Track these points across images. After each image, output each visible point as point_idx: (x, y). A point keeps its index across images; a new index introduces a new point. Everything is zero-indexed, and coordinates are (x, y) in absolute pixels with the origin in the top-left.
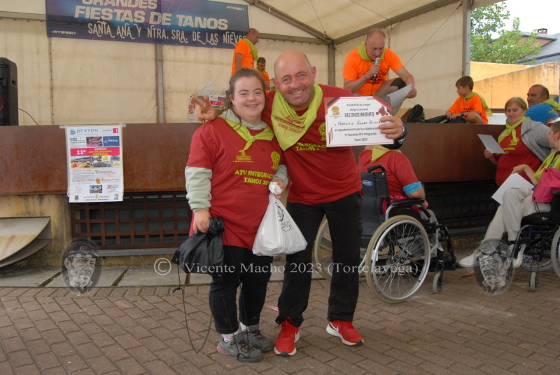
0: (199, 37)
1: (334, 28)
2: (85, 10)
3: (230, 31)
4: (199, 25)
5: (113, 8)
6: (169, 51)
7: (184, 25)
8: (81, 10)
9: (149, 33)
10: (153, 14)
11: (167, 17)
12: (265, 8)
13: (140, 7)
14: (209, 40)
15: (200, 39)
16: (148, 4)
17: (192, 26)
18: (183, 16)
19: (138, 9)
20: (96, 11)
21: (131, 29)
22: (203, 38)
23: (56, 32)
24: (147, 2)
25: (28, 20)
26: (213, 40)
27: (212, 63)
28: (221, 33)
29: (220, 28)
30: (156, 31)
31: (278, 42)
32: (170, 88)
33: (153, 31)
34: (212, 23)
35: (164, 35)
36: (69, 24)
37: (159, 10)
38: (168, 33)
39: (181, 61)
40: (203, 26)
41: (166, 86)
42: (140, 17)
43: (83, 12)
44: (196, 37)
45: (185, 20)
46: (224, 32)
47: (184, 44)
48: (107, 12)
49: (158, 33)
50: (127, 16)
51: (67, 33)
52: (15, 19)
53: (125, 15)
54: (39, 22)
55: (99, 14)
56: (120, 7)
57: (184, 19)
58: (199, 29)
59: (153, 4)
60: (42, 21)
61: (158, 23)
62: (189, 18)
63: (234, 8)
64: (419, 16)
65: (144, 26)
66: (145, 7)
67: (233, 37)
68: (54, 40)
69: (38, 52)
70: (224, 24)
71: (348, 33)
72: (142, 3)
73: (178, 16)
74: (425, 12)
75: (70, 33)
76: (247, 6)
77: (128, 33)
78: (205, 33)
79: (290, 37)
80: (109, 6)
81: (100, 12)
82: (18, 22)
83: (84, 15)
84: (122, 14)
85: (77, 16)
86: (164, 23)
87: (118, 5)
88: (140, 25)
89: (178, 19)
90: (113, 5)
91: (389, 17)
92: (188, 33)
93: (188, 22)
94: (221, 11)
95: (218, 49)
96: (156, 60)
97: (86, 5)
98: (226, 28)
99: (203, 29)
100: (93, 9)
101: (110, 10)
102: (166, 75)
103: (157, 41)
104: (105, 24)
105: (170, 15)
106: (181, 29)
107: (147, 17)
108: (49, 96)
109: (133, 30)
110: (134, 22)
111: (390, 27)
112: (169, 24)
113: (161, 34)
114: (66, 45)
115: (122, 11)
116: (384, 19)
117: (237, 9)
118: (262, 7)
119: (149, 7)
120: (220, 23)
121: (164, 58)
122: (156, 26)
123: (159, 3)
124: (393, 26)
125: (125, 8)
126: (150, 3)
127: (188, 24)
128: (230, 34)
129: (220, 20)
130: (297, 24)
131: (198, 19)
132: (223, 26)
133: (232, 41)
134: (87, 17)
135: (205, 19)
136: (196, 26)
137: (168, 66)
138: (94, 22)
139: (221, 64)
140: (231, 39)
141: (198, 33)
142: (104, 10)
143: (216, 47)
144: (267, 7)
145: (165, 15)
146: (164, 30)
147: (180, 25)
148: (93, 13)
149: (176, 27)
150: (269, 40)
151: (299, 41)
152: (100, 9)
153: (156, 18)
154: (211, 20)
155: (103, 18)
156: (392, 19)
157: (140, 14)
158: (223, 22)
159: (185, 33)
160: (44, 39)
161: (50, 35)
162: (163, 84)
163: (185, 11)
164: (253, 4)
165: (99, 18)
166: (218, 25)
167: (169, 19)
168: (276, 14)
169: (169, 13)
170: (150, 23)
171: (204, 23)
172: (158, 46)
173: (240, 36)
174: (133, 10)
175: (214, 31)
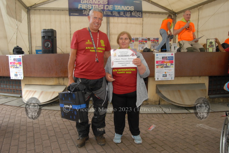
0: (123, 13)
1: (176, 8)
2: (82, 6)
3: (135, 11)
4: (123, 9)
5: (92, 4)
6: (112, 19)
7: (118, 9)
8: (80, 6)
9: (105, 13)
10: (106, 6)
11: (111, 7)
12: (149, 1)
14: (127, 14)
16: (104, 2)
17: (120, 10)
18: (117, 6)
19: (100, 4)
20: (86, 6)
22: (124, 14)
23: (72, 14)
24: (104, 1)
25: (63, 10)
26: (128, 14)
27: (128, 23)
28: (131, 12)
29: (131, 10)
31: (153, 14)
32: (112, 33)
34: (128, 8)
35: (110, 14)
36: (76, 11)
37: (108, 4)
38: (112, 12)
39: (116, 23)
40: (124, 9)
41: (110, 32)
43: (81, 6)
44: (122, 14)
45: (118, 7)
46: (132, 11)
47: (117, 17)
48: (89, 6)
49: (108, 13)
51: (76, 14)
52: (58, 10)
53: (96, 7)
54: (66, 11)
55: (87, 7)
56: (94, 4)
57: (117, 7)
58: (123, 11)
59: (106, 2)
60: (67, 10)
61: (108, 9)
62: (119, 6)
64: (212, 2)
66: (103, 3)
67: (136, 13)
68: (71, 17)
69: (66, 22)
70: (132, 8)
72: (102, 2)
73: (115, 6)
74: (215, 1)
75: (77, 14)
76: (142, 1)
78: (125, 12)
79: (158, 12)
80: (90, 4)
81: (87, 6)
82: (59, 11)
83: (82, 7)
84: (95, 6)
85: (79, 8)
86: (110, 9)
87: (93, 3)
89: (115, 7)
90: (92, 3)
92: (119, 12)
93: (119, 8)
95: (130, 18)
96: (107, 23)
97: (82, 4)
98: (133, 10)
99: (125, 11)
100: (85, 5)
101: (91, 5)
102: (110, 28)
103: (108, 16)
104: (89, 10)
105: (112, 6)
106: (116, 11)
107: (104, 7)
108: (70, 37)
111: (199, 7)
112: (112, 9)
114: (76, 19)
115: (95, 5)
116: (197, 4)
117: (138, 2)
118: (147, 1)
119: (105, 3)
120: (131, 8)
121: (110, 22)
122: (107, 10)
123: (108, 2)
124: (201, 6)
125: (96, 4)
126: (105, 2)
127: (119, 9)
128: (135, 12)
129: (131, 7)
130: (161, 7)
131: (123, 7)
132: (132, 9)
133: (136, 15)
134: (82, 8)
135: (125, 7)
136: (122, 10)
137: (111, 25)
138: (85, 10)
139: (131, 23)
140: (135, 14)
141: (123, 12)
142: (89, 5)
143: (129, 17)
145: (110, 6)
146: (110, 12)
147: (116, 9)
148: (85, 6)
149: (114, 10)
150: (150, 14)
151: (162, 14)
152: (87, 5)
153: (107, 7)
154: (127, 7)
155: (88, 8)
156: (200, 4)
157: (101, 6)
158: (132, 7)
160: (68, 17)
161: (70, 15)
162: (109, 32)
163: (118, 4)
165: (86, 8)
167: (112, 7)
168: (153, 3)
169: (112, 5)
170: (105, 9)
171: (125, 8)
172: (108, 18)
173: (139, 13)
174: (99, 5)
175: (128, 11)
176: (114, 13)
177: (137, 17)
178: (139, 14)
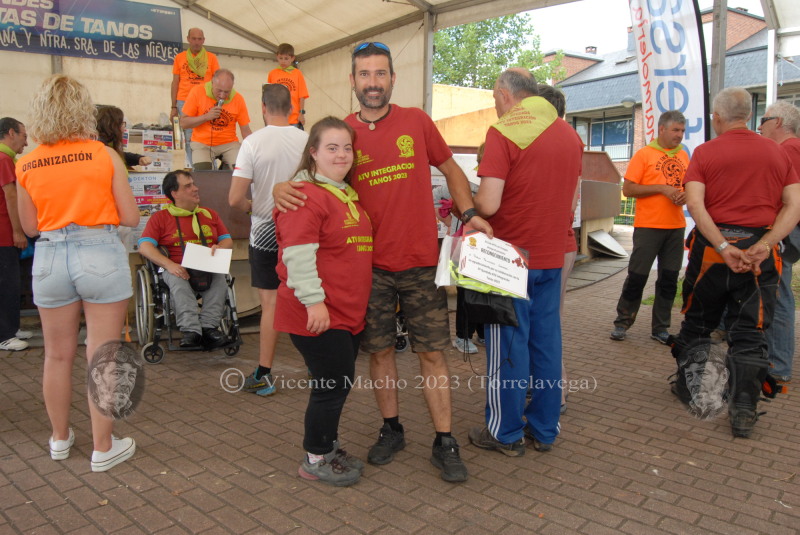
0: (112, 47)
3: (156, 42)
4: (112, 32)
6: (71, 64)
7: (92, 32)
9: (43, 41)
10: (47, 16)
11: (68, 20)
12: (204, 12)
13: (29, 5)
14: (127, 51)
15: (114, 50)
16: (40, 3)
17: (103, 33)
18: (92, 20)
19: (26, 7)
21: (17, 34)
22: (118, 50)
26: (133, 51)
27: (132, 82)
28: (143, 43)
29: (142, 37)
30: (52, 38)
33: (48, 38)
35: (64, 44)
37: (56, 10)
38: (70, 41)
39: (89, 78)
40: (118, 34)
42: (29, 19)
44: (109, 48)
45: (94, 25)
46: (147, 42)
47: (92, 56)
49: (55, 41)
50: (11, 17)
53: (7, 16)
57: (91, 24)
58: (112, 38)
59: (48, 3)
61: (54, 27)
62: (99, 22)
63: (162, 12)
64: (383, 34)
65: (36, 31)
66: (37, 6)
70: (147, 32)
71: (309, 49)
73: (83, 19)
74: (389, 30)
76: (179, 10)
77: (12, 40)
78: (121, 43)
79: (237, 51)
84: (3, 14)
86: (63, 28)
88: (30, 29)
89: (83, 23)
91: (352, 33)
92: (98, 42)
93: (98, 27)
94: (144, 14)
95: (140, 64)
98: (150, 37)
99: (119, 38)
103: (55, 51)
105: (72, 18)
106: (88, 36)
107: (40, 19)
109: (20, 35)
110: (21, 26)
112: (71, 30)
113: (60, 43)
115: (3, 10)
116: (346, 36)
117: (166, 12)
118: (199, 11)
119: (42, 6)
120: (143, 31)
122: (53, 31)
123: (56, 2)
125: (8, 6)
127: (98, 31)
128: (155, 45)
129: (142, 27)
130: (245, 34)
131: (111, 24)
132: (145, 35)
133: (159, 54)
135: (121, 25)
136: (109, 33)
139: (145, 83)
140: (158, 52)
141: (112, 42)
143: (138, 61)
144: (206, 11)
145: (64, 17)
146: (63, 38)
147: (86, 31)
149: (81, 34)
151: (249, 57)
153: (52, 21)
154: (129, 25)
156: (355, 34)
157: (29, 15)
158: (146, 29)
159: (93, 42)
163: (93, 12)
164: (187, 7)
166: (140, 33)
167: (71, 24)
168: (218, 21)
169: (70, 14)
170: (44, 27)
171: (122, 30)
172: (56, 58)
173: (169, 48)
174: (20, 10)
175: (133, 41)
176: (79, 42)
177: (163, 63)
178: (169, 53)
